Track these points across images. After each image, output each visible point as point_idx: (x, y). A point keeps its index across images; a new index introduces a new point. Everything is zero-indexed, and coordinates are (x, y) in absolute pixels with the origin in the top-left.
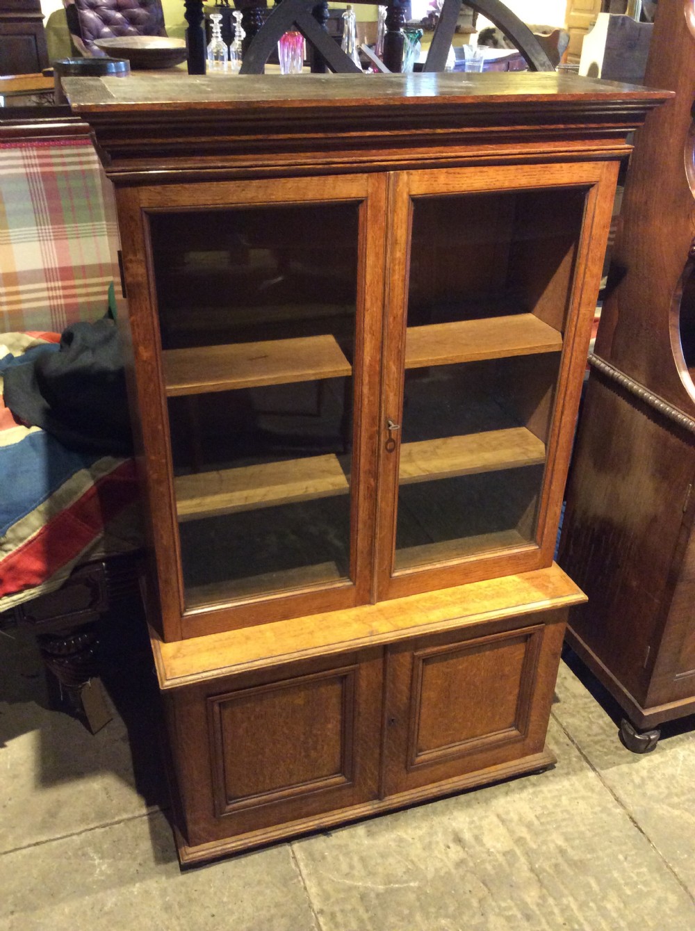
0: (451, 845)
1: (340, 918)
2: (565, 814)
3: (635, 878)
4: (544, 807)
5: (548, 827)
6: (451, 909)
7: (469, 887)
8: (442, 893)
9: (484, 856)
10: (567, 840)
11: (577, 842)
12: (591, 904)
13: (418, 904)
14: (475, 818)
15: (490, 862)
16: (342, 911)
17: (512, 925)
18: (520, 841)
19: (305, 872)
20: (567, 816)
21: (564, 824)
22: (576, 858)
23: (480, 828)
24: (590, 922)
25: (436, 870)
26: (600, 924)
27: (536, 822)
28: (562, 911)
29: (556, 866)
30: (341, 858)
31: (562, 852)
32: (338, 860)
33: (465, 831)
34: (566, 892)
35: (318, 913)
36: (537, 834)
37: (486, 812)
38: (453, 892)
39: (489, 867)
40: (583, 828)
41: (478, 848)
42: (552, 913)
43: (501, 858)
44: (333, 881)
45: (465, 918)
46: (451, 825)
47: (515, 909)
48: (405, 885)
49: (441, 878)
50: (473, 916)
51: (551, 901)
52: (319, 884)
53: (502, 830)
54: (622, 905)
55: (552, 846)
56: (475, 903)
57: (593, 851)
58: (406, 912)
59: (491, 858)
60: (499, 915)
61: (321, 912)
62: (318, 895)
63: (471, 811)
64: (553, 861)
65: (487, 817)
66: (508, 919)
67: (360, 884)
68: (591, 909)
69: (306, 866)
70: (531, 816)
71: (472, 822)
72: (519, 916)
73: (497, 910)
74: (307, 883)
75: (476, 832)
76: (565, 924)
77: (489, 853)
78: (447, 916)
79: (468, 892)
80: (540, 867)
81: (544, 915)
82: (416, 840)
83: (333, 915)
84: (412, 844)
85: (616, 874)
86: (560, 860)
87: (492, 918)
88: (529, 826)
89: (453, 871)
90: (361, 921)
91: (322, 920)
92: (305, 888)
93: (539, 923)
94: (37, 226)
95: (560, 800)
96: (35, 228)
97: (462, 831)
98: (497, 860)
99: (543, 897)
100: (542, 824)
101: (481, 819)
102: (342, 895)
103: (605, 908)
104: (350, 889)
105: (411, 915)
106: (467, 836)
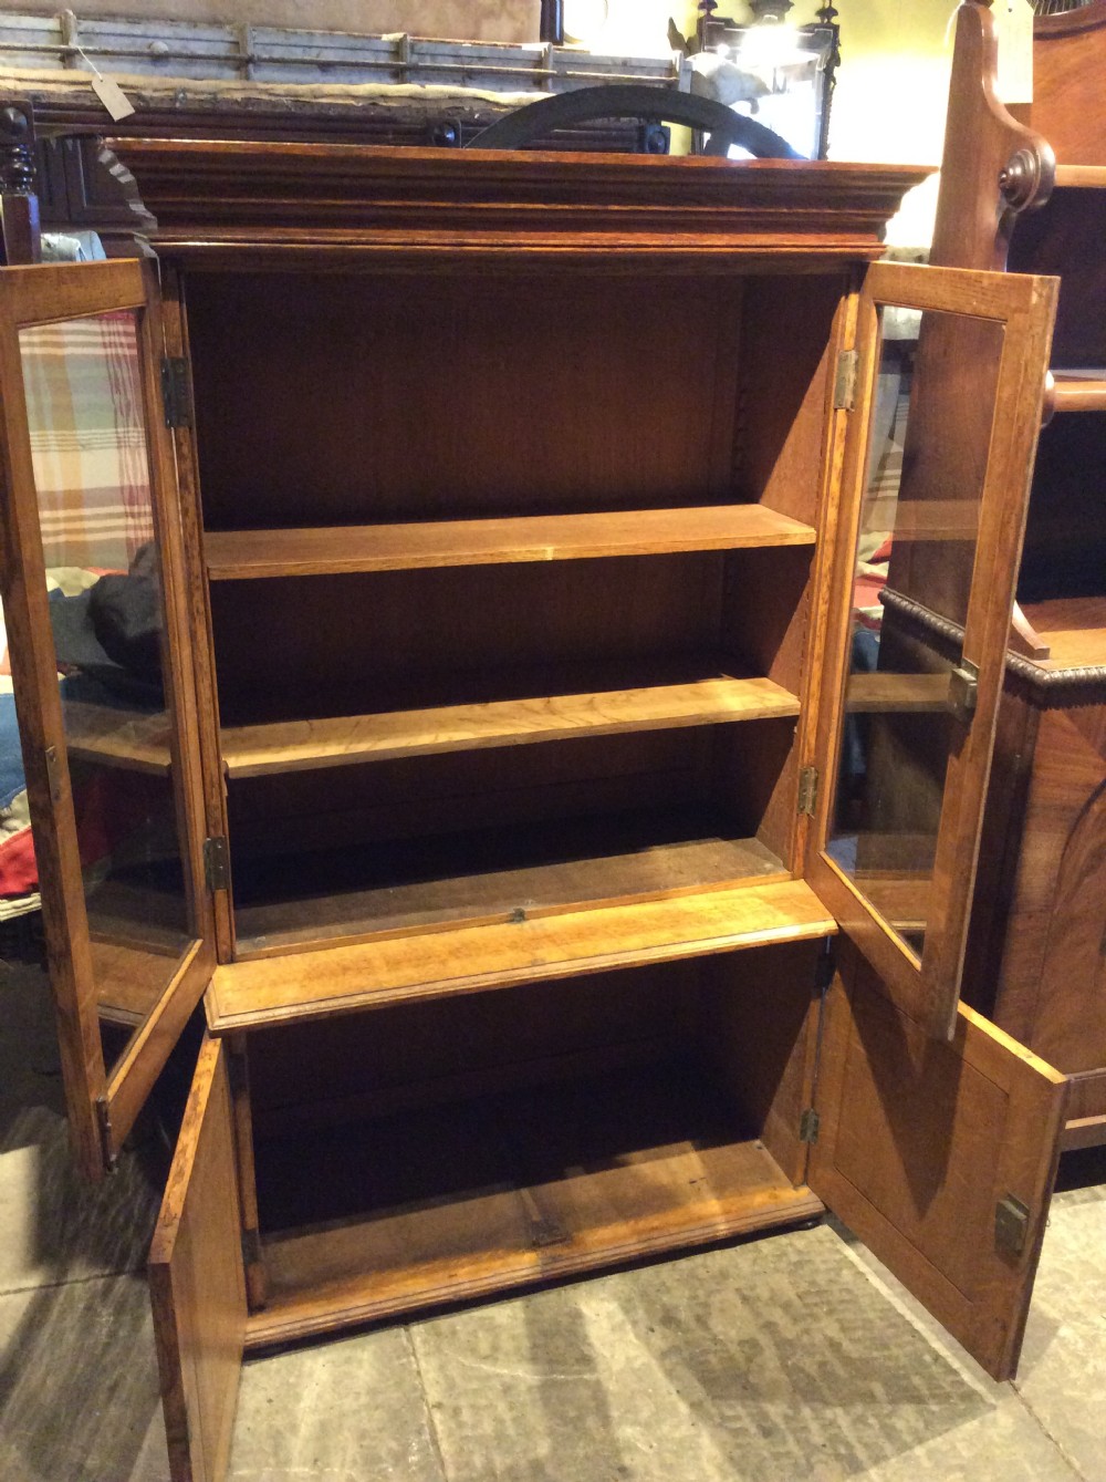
0: (656, 1327)
1: (466, 1416)
2: (844, 1294)
3: (948, 1389)
4: (813, 1283)
5: (816, 1310)
6: (645, 1414)
7: (677, 1386)
8: (633, 1393)
9: (708, 1344)
10: (843, 1329)
11: (859, 1333)
12: (872, 1421)
13: (592, 1404)
15: (716, 1352)
16: (473, 1407)
17: (739, 1441)
18: (770, 1327)
19: (421, 1350)
20: (847, 1297)
21: (841, 1307)
22: (855, 1355)
23: (706, 1305)
24: (866, 1446)
25: (628, 1359)
26: (882, 1449)
28: (824, 1427)
29: (822, 1364)
30: (480, 1335)
31: (834, 1346)
32: (476, 1337)
33: (682, 1308)
34: (833, 1400)
35: (434, 1406)
36: (795, 1320)
37: (719, 1283)
38: (650, 1390)
39: (713, 1359)
40: (871, 1315)
41: (700, 1333)
42: (805, 1429)
43: (734, 1349)
44: (464, 1365)
45: (665, 1428)
46: (661, 1299)
47: (747, 1420)
48: (576, 1377)
49: (634, 1371)
50: (677, 1427)
51: (806, 1412)
52: (442, 1368)
53: (741, 1311)
54: (921, 1425)
55: (818, 1337)
56: (684, 1408)
57: (885, 1346)
58: (572, 1414)
59: (718, 1347)
60: (719, 1427)
61: (439, 1406)
62: (437, 1382)
63: (695, 1283)
64: (818, 1358)
66: (736, 1433)
67: (506, 1371)
68: (870, 1426)
69: (425, 1342)
70: (791, 1294)
71: (695, 1297)
72: (753, 1430)
73: (718, 1420)
74: (423, 1364)
75: (700, 1311)
76: (825, 1445)
77: (715, 1340)
78: (635, 1423)
79: (675, 1393)
80: (794, 1364)
81: (794, 1432)
82: (601, 1317)
83: (456, 1411)
84: (595, 1321)
85: (916, 1380)
86: (829, 1356)
87: (709, 1430)
88: (786, 1307)
89: (656, 1362)
90: (499, 1421)
91: (437, 1416)
92: (419, 1373)
93: (784, 1442)
94: (116, 427)
95: (838, 1275)
96: (114, 430)
97: (677, 1307)
98: (728, 1351)
99: (795, 1408)
100: (806, 1305)
101: (709, 1293)
102: (474, 1385)
103: (893, 1428)
104: (488, 1377)
105: (580, 1418)
106: (683, 1315)
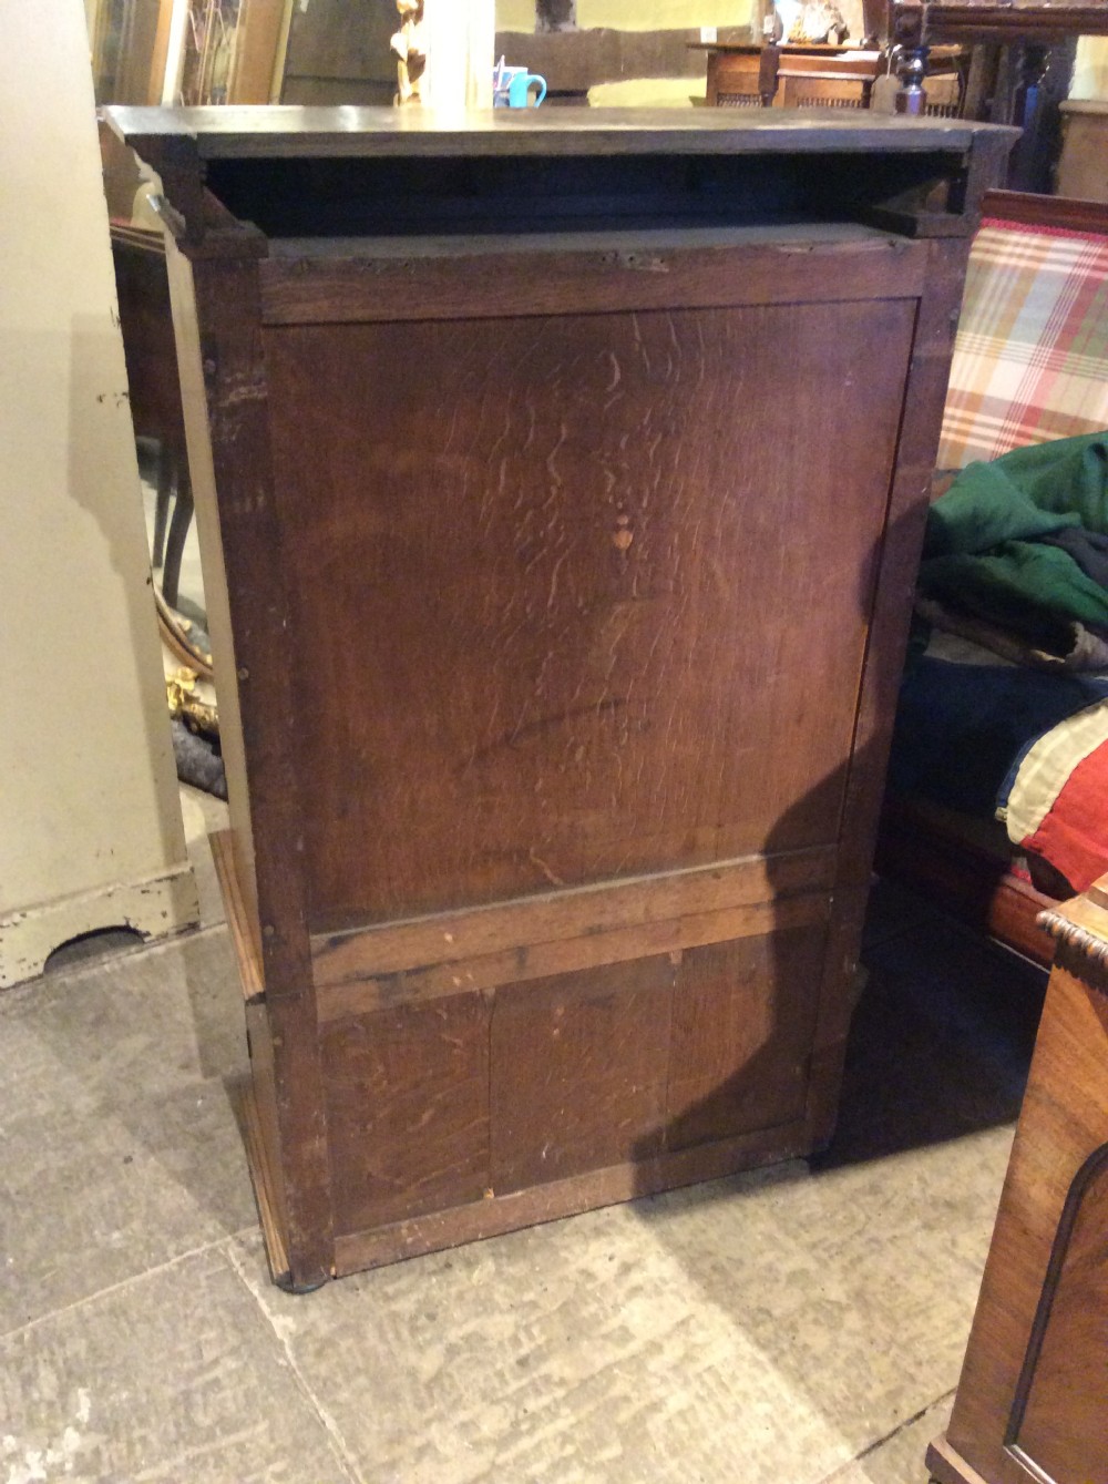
0: (615, 1261)
2: (733, 1408)
4: (734, 1378)
5: (696, 1386)
6: (511, 1270)
7: (552, 1288)
8: (531, 1257)
9: (610, 1301)
10: (682, 1412)
11: (683, 1427)
12: (570, 1449)
14: (672, 1286)
15: (602, 1309)
17: (506, 1344)
18: (655, 1347)
20: (729, 1412)
21: (711, 1406)
22: (650, 1426)
23: (659, 1292)
24: (538, 1446)
25: (568, 1246)
26: (539, 1461)
27: (699, 1367)
28: (547, 1408)
29: (627, 1399)
31: (656, 1406)
33: (645, 1273)
34: (583, 1413)
36: (676, 1369)
37: (693, 1298)
38: (538, 1269)
39: (593, 1308)
40: (714, 1436)
41: (620, 1292)
42: (540, 1394)
43: (614, 1323)
45: (502, 1288)
46: (650, 1255)
47: (533, 1345)
49: (555, 1253)
50: (506, 1295)
51: (560, 1393)
53: (666, 1324)
55: (661, 1391)
56: (529, 1296)
57: (673, 1451)
59: (610, 1310)
60: (517, 1326)
63: (684, 1279)
64: (634, 1395)
65: (683, 1300)
66: (516, 1341)
68: (562, 1448)
70: (709, 1359)
72: (523, 1351)
73: (524, 1323)
75: (649, 1287)
76: (525, 1411)
77: (617, 1307)
79: (544, 1287)
80: (618, 1376)
81: (533, 1383)
86: (638, 1405)
87: (510, 1319)
88: (688, 1358)
89: (573, 1268)
93: (518, 1377)
97: (644, 1269)
98: (608, 1318)
99: (562, 1382)
100: (699, 1376)
101: (676, 1293)
103: (569, 1468)
106: (636, 1278)
